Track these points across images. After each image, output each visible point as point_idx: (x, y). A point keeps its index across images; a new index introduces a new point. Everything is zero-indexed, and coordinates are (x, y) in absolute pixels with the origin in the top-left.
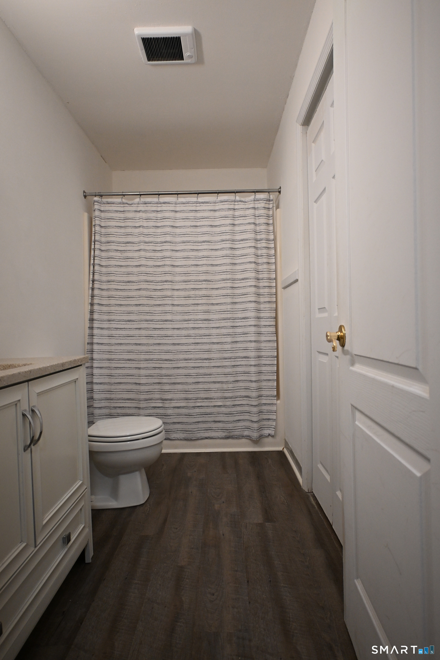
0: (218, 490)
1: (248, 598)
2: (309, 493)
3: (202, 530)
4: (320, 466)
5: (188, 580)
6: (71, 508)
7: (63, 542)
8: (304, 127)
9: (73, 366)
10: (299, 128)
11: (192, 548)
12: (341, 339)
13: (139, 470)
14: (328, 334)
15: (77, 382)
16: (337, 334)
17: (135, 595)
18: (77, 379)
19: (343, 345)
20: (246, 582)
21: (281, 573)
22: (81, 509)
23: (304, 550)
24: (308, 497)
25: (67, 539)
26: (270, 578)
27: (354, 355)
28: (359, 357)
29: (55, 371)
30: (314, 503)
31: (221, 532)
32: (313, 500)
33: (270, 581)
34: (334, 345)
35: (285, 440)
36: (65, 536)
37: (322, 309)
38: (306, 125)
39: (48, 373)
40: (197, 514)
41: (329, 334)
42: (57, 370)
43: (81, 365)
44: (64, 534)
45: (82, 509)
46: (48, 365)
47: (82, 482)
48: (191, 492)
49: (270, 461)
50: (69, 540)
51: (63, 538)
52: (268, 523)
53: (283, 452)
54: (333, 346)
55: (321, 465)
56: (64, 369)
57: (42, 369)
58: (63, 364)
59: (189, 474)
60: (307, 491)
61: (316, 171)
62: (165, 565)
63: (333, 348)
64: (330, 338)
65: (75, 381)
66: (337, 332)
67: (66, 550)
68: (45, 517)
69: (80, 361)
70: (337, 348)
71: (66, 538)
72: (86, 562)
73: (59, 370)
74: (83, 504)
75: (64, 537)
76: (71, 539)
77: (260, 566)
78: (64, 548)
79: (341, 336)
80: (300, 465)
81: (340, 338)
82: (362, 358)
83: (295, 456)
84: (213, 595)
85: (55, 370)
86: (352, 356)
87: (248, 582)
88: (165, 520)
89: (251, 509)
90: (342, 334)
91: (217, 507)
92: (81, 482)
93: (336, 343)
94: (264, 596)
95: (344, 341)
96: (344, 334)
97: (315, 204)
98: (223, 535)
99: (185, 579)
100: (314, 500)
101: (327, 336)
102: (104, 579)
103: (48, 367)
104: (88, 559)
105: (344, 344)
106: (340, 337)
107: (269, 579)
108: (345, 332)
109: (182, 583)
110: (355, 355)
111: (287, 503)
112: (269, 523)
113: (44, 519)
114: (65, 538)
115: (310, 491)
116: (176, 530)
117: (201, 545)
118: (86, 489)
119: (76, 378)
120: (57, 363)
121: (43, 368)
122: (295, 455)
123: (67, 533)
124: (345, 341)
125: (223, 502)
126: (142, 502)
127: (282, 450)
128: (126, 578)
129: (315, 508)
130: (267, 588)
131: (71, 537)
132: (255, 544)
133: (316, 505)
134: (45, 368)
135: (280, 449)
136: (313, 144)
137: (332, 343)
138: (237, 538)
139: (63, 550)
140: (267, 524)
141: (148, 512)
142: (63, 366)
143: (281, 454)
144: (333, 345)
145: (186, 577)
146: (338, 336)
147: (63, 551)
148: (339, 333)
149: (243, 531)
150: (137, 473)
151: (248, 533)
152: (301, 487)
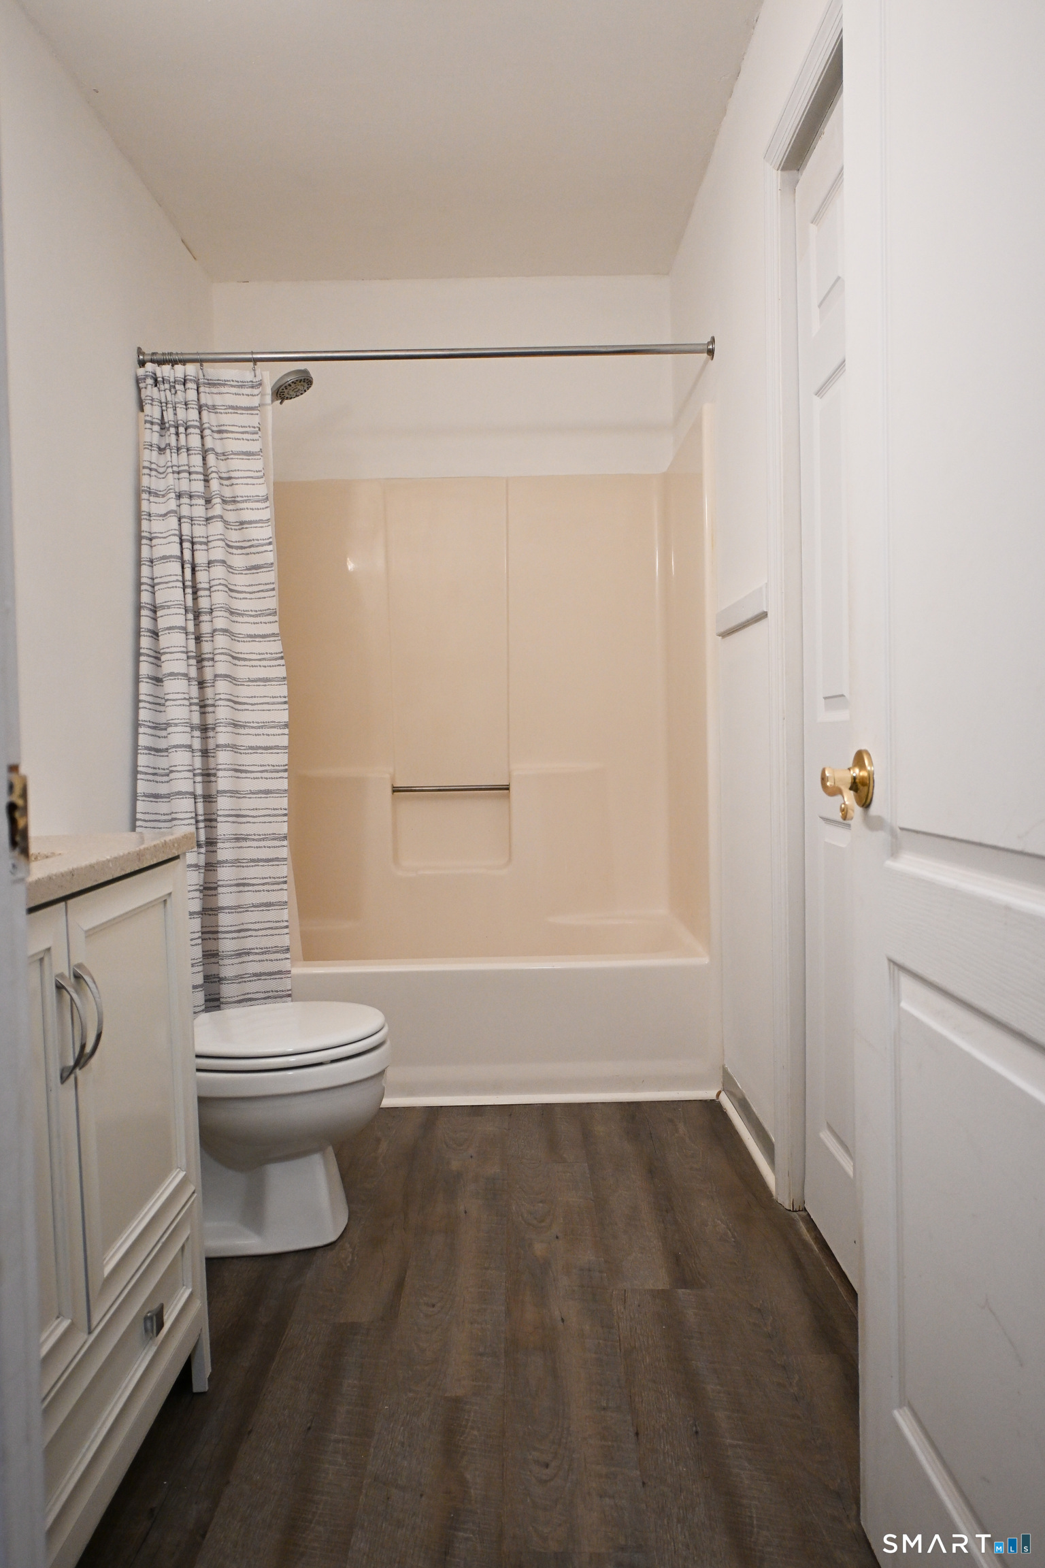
0: (541, 1205)
1: (638, 1473)
2: (793, 1211)
3: (503, 1308)
4: (826, 1137)
5: (476, 1433)
6: (163, 1240)
7: (146, 1330)
8: (786, 173)
9: (161, 860)
10: (772, 177)
11: (481, 1355)
12: (862, 789)
13: (320, 1149)
14: (827, 774)
15: (168, 902)
16: (852, 772)
17: (337, 1468)
18: (170, 894)
19: (866, 803)
20: (632, 1434)
21: (726, 1413)
22: (183, 1248)
23: (785, 1358)
24: (792, 1223)
25: (155, 1320)
26: (695, 1425)
27: (899, 831)
28: (913, 835)
29: (123, 873)
30: (808, 1236)
31: (557, 1313)
32: (805, 1231)
33: (697, 1432)
34: (847, 803)
35: (725, 1072)
36: (148, 1313)
37: (836, 700)
38: (791, 170)
39: (110, 878)
40: (487, 1269)
41: (829, 773)
42: (128, 871)
43: (177, 857)
44: (147, 1310)
45: (186, 1248)
46: (108, 857)
47: (185, 1175)
48: (466, 1212)
49: (682, 1128)
50: (161, 1325)
51: (146, 1319)
52: (683, 1290)
53: (719, 1103)
54: (843, 806)
55: (828, 1133)
56: (142, 867)
57: (96, 867)
58: (140, 855)
59: (455, 1165)
60: (787, 1205)
61: (820, 306)
62: (411, 1395)
63: (842, 810)
64: (833, 784)
65: (165, 901)
66: (849, 769)
67: (154, 1349)
68: (107, 1259)
69: (176, 845)
70: (853, 811)
71: (155, 1318)
72: (196, 1389)
73: (133, 871)
74: (189, 1232)
75: (149, 1315)
76: (164, 1321)
77: (667, 1396)
78: (146, 1345)
79: (863, 778)
80: (770, 1140)
81: (859, 785)
82: (921, 837)
83: (754, 1113)
84: (547, 1466)
85: (122, 869)
86: (893, 833)
87: (637, 1434)
88: (400, 1284)
89: (634, 1254)
90: (864, 774)
91: (539, 1249)
92: (182, 1174)
93: (849, 798)
94: (681, 1469)
95: (868, 792)
96: (869, 772)
97: (818, 398)
98: (563, 1320)
99: (467, 1430)
100: (808, 1231)
101: (824, 779)
102: (250, 1432)
103: (109, 861)
104: (201, 1383)
105: (869, 801)
106: (860, 782)
107: (694, 1429)
108: (873, 769)
109: (462, 1438)
110: (902, 829)
111: (733, 1239)
112: (688, 1291)
113: (105, 1262)
114: (151, 1318)
115: (796, 1207)
116: (431, 1309)
117: (503, 1346)
118: (194, 1193)
119: (168, 892)
120: (126, 852)
121: (98, 863)
122: (754, 1110)
123: (155, 1306)
124: (873, 793)
125: (557, 1237)
126: (332, 1238)
127: (714, 1097)
128: (309, 1428)
129: (812, 1250)
130: (688, 1449)
131: (165, 1318)
132: (650, 1342)
133: (815, 1243)
134: (104, 865)
135: (710, 1094)
136: (813, 228)
137: (839, 797)
138: (602, 1327)
139: (145, 1351)
140: (680, 1291)
141: (349, 1264)
142: (139, 859)
143: (713, 1108)
144: (844, 804)
145: (470, 1424)
146: (854, 778)
147: (146, 1354)
148: (857, 770)
149: (615, 1311)
150: (317, 1159)
151: (631, 1314)
152: (771, 1195)
